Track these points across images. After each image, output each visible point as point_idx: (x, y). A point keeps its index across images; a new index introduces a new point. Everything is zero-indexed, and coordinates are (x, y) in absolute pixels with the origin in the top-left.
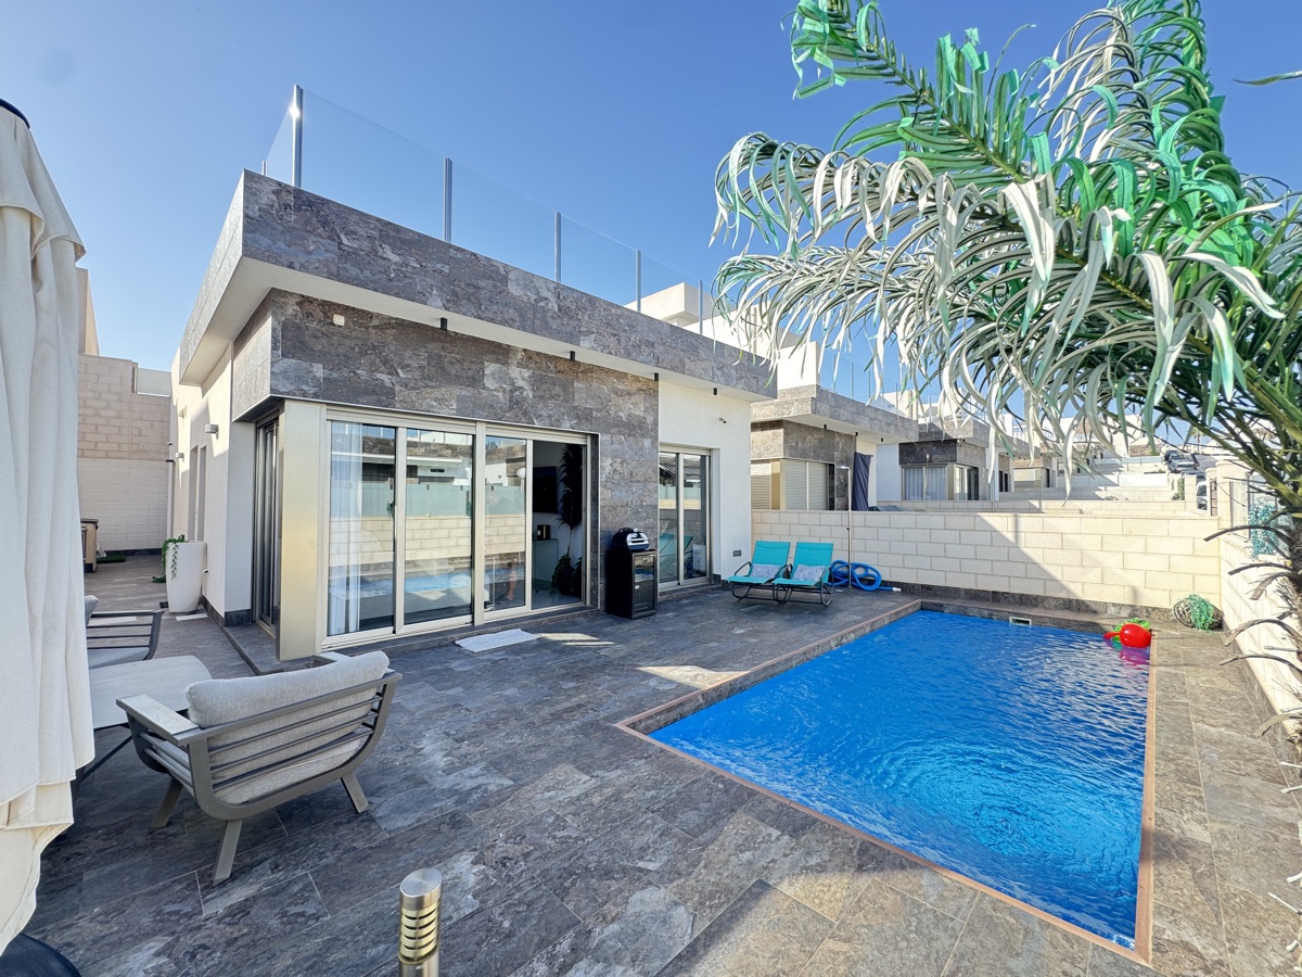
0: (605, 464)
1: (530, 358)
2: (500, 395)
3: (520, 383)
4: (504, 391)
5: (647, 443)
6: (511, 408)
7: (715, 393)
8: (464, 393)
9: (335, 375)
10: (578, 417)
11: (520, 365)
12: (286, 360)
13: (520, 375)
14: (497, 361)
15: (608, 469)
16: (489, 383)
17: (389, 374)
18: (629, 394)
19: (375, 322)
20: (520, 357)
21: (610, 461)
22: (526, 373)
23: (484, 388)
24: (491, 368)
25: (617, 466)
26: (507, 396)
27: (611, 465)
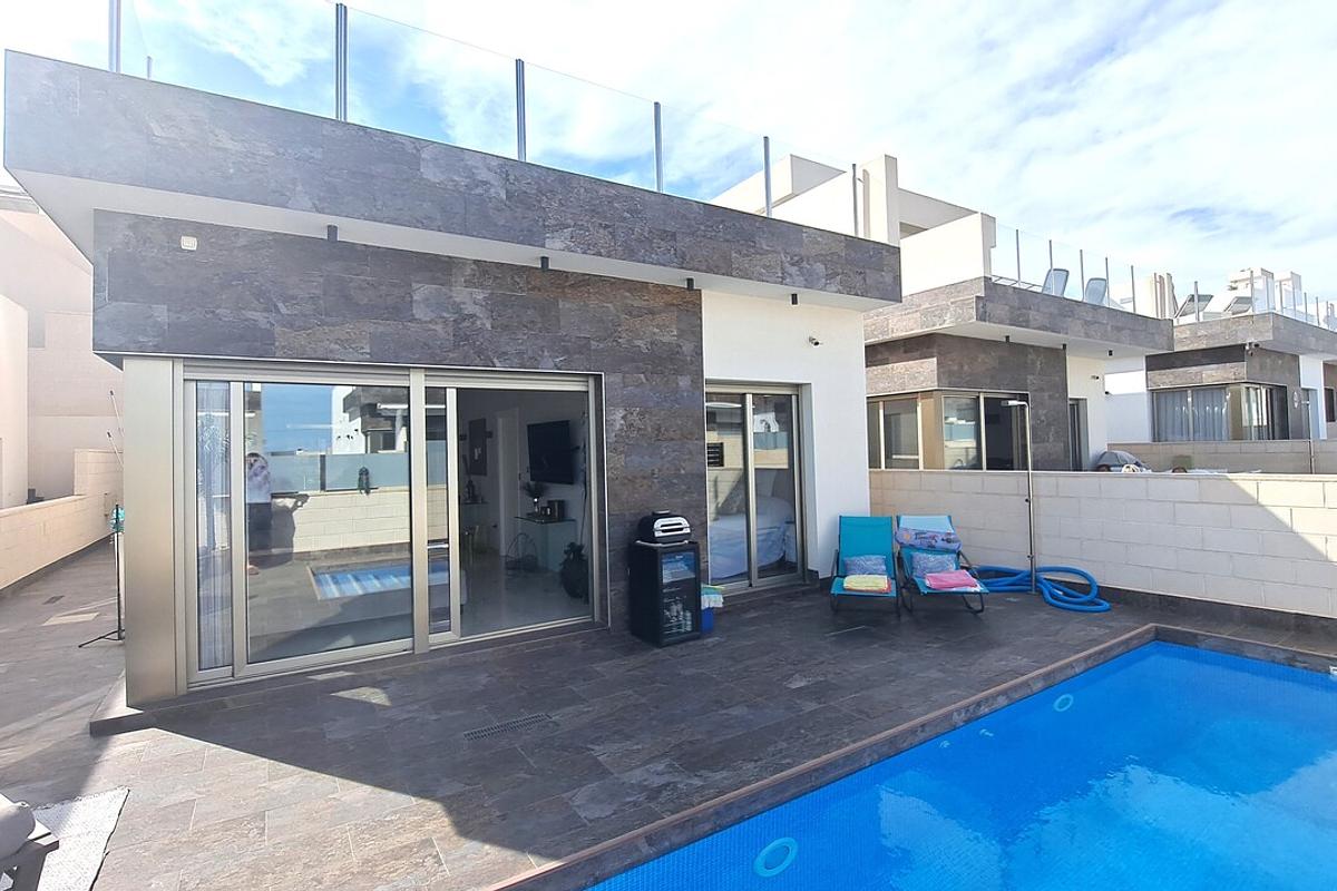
0: (616, 418)
1: (485, 272)
2: (439, 328)
3: (470, 309)
4: (445, 321)
5: (684, 382)
6: (456, 346)
7: (795, 301)
8: (381, 329)
9: (184, 318)
10: (566, 351)
11: (469, 283)
12: (114, 304)
13: (470, 298)
14: (433, 281)
15: (619, 423)
16: (419, 312)
17: (266, 310)
18: (652, 312)
19: (242, 241)
20: (468, 272)
21: (620, 413)
22: (480, 295)
23: (413, 319)
24: (422, 291)
25: (634, 418)
26: (450, 330)
27: (624, 418)
